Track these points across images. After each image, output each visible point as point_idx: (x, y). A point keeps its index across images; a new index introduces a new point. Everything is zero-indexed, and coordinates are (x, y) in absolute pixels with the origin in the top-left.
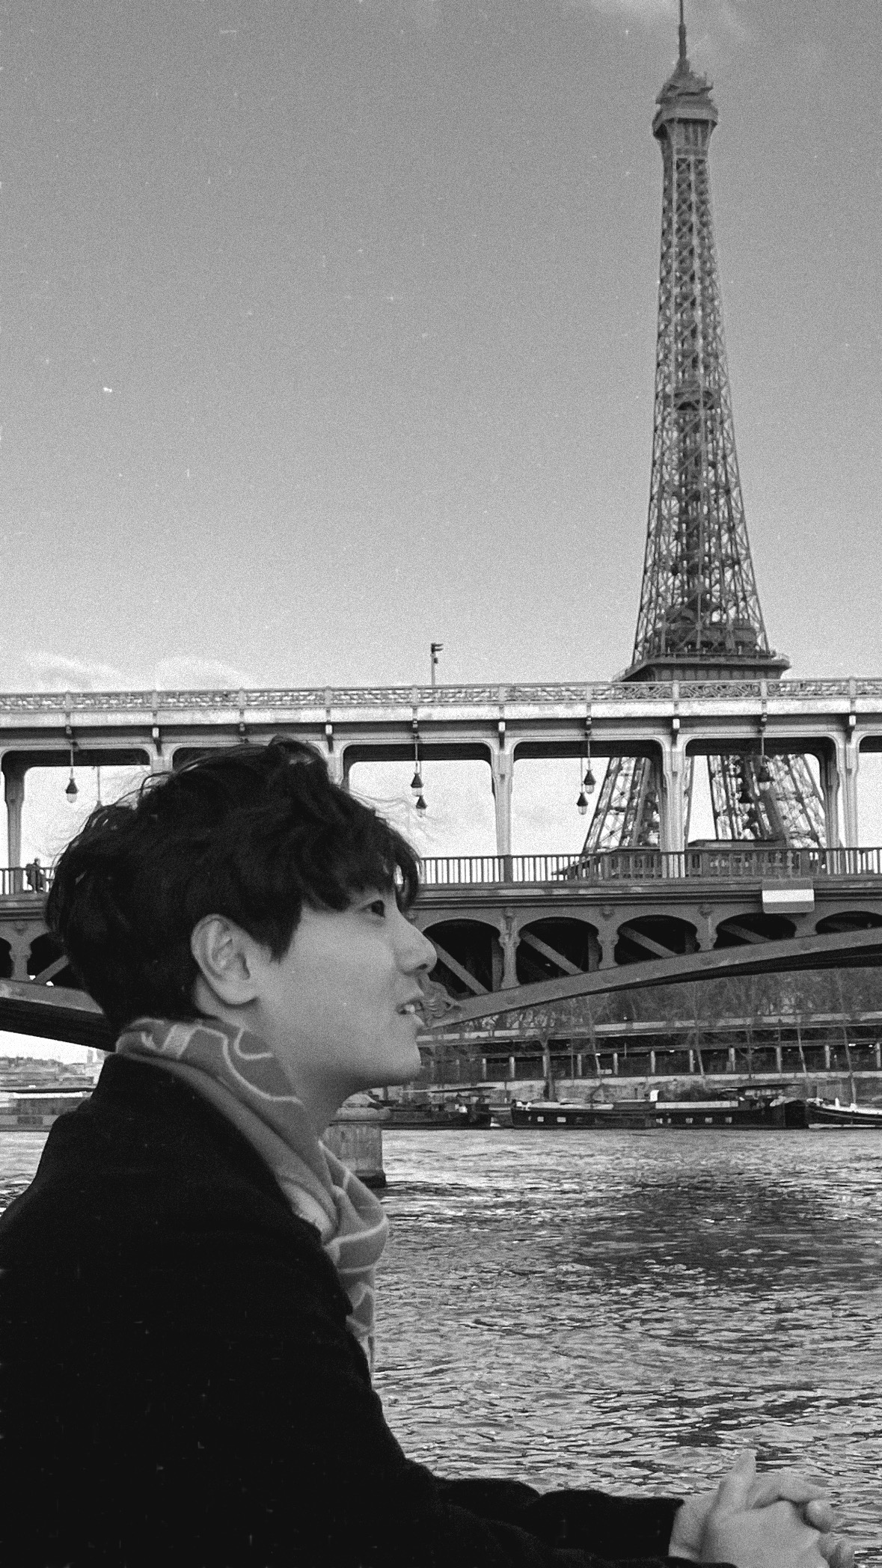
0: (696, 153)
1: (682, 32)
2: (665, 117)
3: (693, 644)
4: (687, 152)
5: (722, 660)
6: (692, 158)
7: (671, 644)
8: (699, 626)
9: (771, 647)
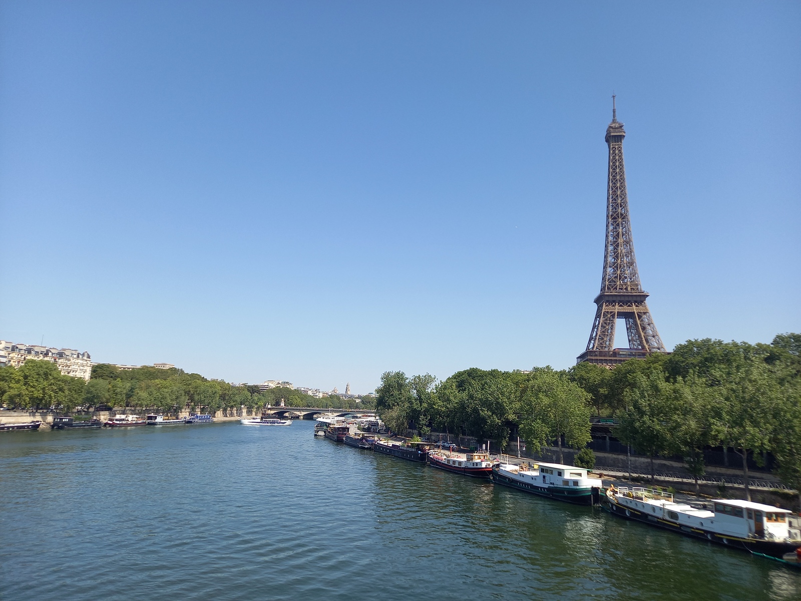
0: (618, 145)
1: (614, 111)
2: (609, 135)
3: (617, 289)
4: (615, 145)
5: (626, 294)
6: (617, 147)
7: (609, 288)
8: (618, 283)
9: (643, 290)
